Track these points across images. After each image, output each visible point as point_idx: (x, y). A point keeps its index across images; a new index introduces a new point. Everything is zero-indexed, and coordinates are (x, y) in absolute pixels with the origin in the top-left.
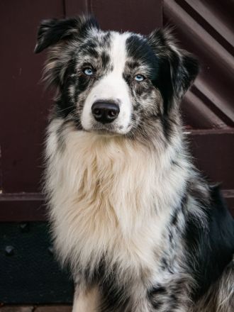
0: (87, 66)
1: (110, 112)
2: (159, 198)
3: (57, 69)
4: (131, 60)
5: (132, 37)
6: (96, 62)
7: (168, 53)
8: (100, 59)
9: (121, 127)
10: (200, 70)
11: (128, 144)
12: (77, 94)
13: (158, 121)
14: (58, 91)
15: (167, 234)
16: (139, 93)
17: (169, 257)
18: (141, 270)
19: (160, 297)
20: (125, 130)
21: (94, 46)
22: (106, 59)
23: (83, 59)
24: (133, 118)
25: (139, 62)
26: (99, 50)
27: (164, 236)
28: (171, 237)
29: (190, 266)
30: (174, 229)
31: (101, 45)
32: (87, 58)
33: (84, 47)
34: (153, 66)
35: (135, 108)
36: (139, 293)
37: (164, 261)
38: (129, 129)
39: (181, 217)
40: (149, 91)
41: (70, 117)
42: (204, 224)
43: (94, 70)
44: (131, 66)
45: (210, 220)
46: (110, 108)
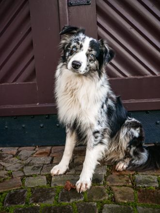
0: (74, 47)
1: (78, 65)
2: (97, 98)
3: (65, 44)
4: (90, 49)
5: (92, 41)
6: (78, 46)
7: (104, 49)
8: (79, 46)
9: (81, 71)
10: (115, 56)
11: (84, 78)
12: (69, 56)
13: (96, 72)
14: (63, 51)
15: (100, 111)
16: (90, 61)
17: (101, 120)
18: (90, 124)
19: (97, 134)
20: (82, 73)
21: (79, 40)
22: (81, 46)
23: (74, 44)
24: (86, 69)
25: (93, 50)
26: (80, 42)
27: (99, 112)
28: (101, 113)
29: (109, 124)
30: (102, 110)
31: (81, 41)
32: (75, 44)
33: (75, 39)
34: (98, 52)
35: (88, 66)
36: (90, 133)
37: (99, 121)
38: (84, 73)
39: (105, 106)
40: (94, 61)
41: (65, 63)
42: (114, 108)
43: (77, 49)
44: (90, 51)
45: (116, 107)
46: (78, 64)
